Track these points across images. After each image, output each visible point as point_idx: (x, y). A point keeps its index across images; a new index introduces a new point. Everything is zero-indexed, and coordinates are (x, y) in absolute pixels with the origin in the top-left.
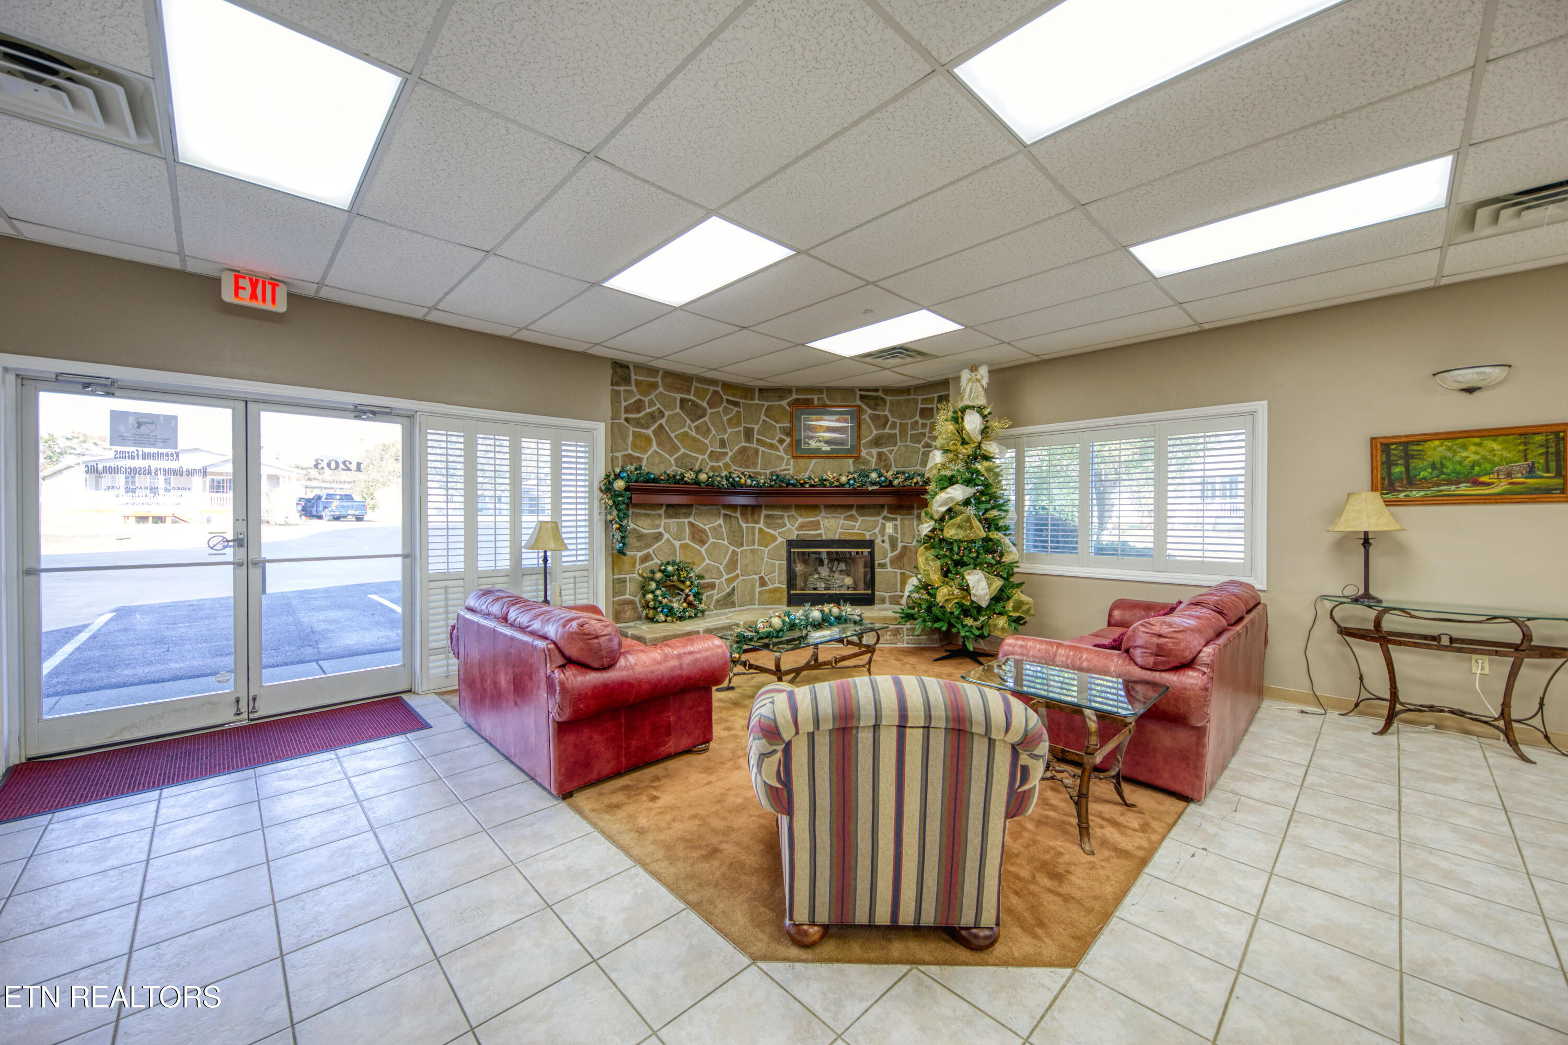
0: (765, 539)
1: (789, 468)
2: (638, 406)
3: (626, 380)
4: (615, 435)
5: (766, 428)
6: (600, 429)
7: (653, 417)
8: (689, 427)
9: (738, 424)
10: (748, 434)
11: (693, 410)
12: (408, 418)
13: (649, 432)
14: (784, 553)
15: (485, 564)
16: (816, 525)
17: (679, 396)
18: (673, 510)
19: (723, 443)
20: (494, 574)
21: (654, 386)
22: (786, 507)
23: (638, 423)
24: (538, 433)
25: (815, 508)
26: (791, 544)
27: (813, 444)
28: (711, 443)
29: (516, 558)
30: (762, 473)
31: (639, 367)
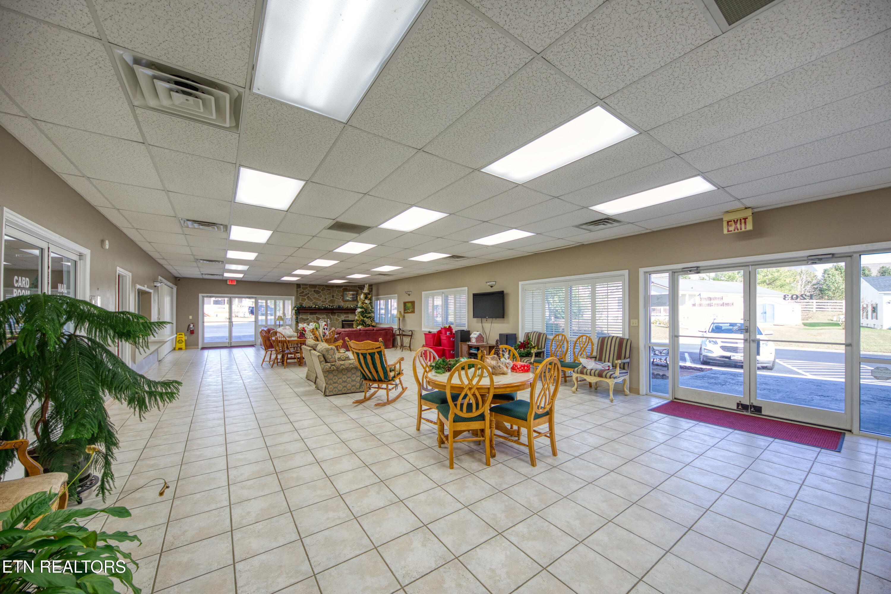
0: (337, 320)
1: (342, 304)
2: (303, 292)
3: (300, 287)
4: (297, 299)
5: (337, 295)
6: (293, 298)
7: (306, 294)
8: (316, 296)
9: (330, 294)
10: (333, 296)
11: (317, 292)
12: (255, 298)
13: (306, 297)
14: (341, 323)
15: (269, 323)
16: (348, 317)
17: (313, 290)
18: (311, 314)
19: (326, 299)
20: (271, 325)
21: (307, 288)
22: (341, 313)
23: (302, 296)
24: (280, 299)
25: (348, 313)
26: (343, 321)
27: (347, 298)
28: (322, 299)
29: (275, 323)
30: (335, 305)
31: (303, 284)
